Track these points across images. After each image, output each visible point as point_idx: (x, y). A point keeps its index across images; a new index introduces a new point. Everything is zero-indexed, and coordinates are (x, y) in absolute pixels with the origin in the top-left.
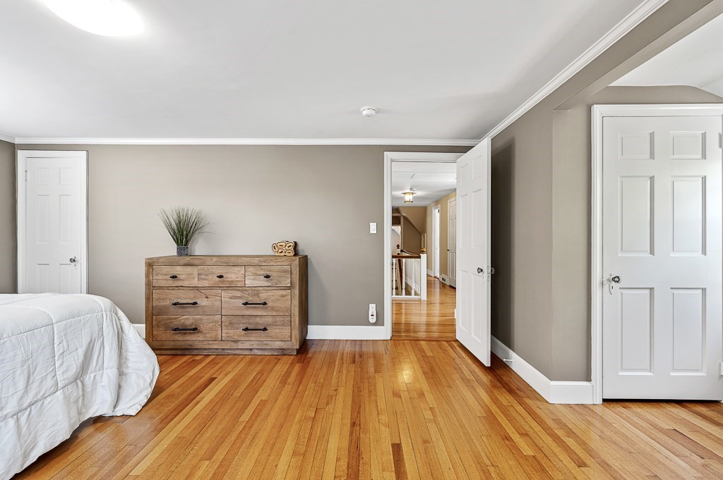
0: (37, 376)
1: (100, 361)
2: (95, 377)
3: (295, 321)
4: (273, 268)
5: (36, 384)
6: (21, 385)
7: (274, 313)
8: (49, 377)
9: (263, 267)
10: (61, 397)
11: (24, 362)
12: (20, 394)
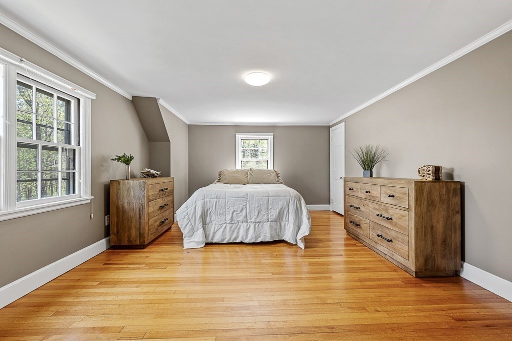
0: (262, 213)
1: (287, 218)
2: (285, 223)
3: (411, 243)
4: (396, 189)
5: (261, 216)
6: (256, 214)
7: (397, 230)
8: (266, 215)
9: (390, 188)
10: (269, 225)
11: (258, 207)
12: (256, 216)
